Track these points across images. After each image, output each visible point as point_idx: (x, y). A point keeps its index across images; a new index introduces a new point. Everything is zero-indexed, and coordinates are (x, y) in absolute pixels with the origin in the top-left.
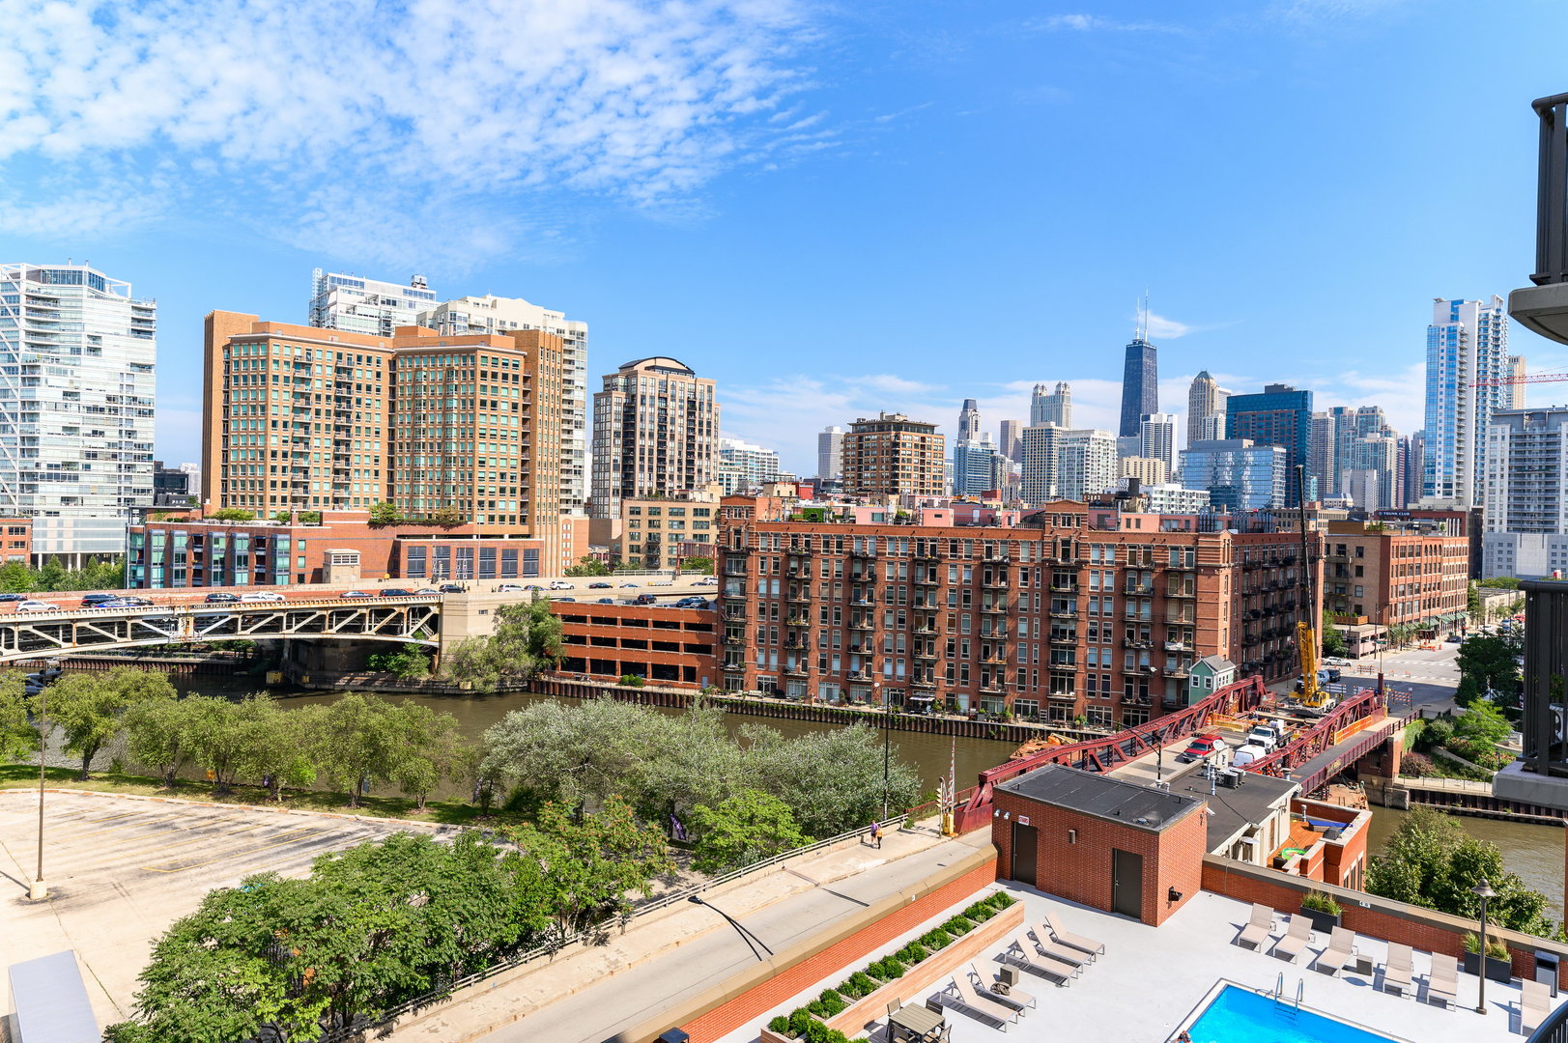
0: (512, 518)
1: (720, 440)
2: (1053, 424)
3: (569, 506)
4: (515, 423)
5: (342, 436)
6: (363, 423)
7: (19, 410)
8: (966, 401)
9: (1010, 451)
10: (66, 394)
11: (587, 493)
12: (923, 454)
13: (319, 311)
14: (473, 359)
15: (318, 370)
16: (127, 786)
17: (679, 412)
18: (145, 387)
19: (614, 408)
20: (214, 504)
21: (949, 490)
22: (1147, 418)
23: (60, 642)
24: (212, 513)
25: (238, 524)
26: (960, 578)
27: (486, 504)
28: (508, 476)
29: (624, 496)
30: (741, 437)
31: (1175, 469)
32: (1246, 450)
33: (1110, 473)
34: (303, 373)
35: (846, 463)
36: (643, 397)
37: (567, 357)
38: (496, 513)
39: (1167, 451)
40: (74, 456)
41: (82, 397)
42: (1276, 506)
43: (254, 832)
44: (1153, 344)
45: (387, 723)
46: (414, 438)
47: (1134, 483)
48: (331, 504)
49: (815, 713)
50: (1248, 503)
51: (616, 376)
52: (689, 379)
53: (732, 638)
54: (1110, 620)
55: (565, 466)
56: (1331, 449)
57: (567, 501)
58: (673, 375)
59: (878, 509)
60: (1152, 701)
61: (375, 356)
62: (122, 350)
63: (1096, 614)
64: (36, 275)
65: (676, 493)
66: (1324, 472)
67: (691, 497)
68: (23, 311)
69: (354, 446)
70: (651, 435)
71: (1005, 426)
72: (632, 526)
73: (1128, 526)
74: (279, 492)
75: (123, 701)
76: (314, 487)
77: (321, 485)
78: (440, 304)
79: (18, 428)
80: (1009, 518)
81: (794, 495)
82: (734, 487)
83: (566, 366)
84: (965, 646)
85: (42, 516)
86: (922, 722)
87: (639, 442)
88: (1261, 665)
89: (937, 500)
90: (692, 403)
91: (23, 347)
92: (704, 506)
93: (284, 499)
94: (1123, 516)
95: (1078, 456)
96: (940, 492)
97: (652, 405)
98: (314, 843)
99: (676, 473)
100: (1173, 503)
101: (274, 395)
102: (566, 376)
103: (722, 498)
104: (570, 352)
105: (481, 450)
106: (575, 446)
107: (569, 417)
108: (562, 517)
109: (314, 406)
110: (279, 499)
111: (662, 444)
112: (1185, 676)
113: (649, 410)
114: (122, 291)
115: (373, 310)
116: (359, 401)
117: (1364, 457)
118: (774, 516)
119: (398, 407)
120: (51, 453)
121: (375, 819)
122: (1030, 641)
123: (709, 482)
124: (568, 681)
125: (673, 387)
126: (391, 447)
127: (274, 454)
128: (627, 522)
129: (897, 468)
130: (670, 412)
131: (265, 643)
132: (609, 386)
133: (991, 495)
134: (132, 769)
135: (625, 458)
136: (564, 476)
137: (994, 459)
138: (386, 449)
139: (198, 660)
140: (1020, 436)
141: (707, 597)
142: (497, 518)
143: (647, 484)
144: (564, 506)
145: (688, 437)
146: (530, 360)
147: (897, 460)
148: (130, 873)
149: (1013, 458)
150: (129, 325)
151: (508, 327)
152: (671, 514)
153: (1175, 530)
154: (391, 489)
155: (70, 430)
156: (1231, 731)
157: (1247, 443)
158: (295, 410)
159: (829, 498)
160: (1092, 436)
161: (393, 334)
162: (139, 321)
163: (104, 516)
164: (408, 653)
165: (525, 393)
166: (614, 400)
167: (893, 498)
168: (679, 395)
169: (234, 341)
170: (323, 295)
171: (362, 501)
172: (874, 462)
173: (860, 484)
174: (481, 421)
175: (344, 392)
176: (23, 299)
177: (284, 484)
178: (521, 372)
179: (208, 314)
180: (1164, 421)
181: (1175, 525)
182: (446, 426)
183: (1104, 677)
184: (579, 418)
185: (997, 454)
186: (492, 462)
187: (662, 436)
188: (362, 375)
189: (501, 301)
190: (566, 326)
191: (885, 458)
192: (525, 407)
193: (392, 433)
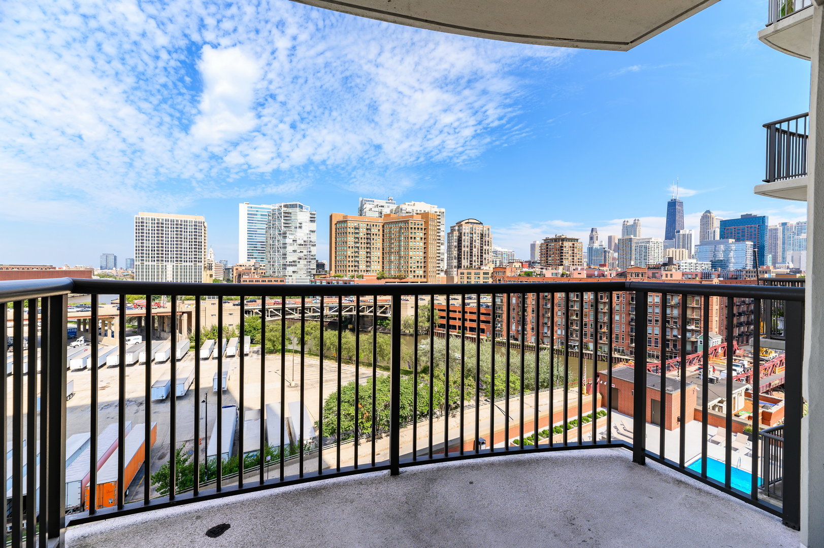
0: (421, 276)
1: (493, 247)
2: (632, 236)
3: (440, 272)
4: (422, 244)
5: (368, 250)
6: (374, 246)
7: (282, 246)
8: (592, 229)
9: (613, 248)
10: (293, 240)
11: (445, 268)
12: (573, 250)
13: (361, 211)
14: (408, 223)
15: (361, 230)
16: (313, 356)
17: (478, 238)
18: (314, 237)
19: (454, 238)
20: (333, 273)
21: (585, 264)
22: (679, 232)
23: (294, 313)
24: (333, 275)
25: (340, 278)
26: (589, 298)
27: (413, 271)
28: (420, 262)
29: (458, 268)
30: (500, 246)
31: (693, 253)
32: (731, 244)
33: (660, 256)
34: (357, 231)
35: (542, 254)
36: (464, 233)
37: (438, 221)
38: (416, 275)
39: (689, 245)
40: (296, 259)
41: (297, 241)
42: (748, 268)
43: (347, 373)
44: (681, 200)
45: (384, 341)
46: (390, 250)
47: (671, 259)
48: (366, 272)
49: (530, 347)
50: (732, 267)
51: (455, 226)
52: (481, 226)
53: (498, 318)
54: (658, 315)
55: (438, 258)
56: (780, 242)
57: (439, 270)
58: (475, 225)
59: (554, 271)
60: (679, 350)
61: (378, 224)
62: (308, 226)
63: (651, 313)
64: (286, 206)
65: (477, 267)
66: (776, 252)
67: (482, 268)
68: (283, 217)
69: (372, 253)
70: (467, 247)
71: (610, 238)
72: (461, 279)
73: (667, 277)
74: (351, 269)
75: (312, 331)
76: (360, 267)
77: (362, 267)
78: (397, 206)
79: (282, 251)
80: (611, 274)
81: (521, 267)
82: (498, 264)
83: (438, 224)
84: (592, 324)
85: (288, 277)
86: (573, 353)
87: (463, 249)
88: (736, 337)
89: (579, 268)
90: (482, 235)
91: (283, 227)
92: (487, 271)
93: (352, 271)
94: (664, 273)
95: (644, 249)
96: (581, 265)
97: (468, 236)
98: (364, 378)
99: (476, 260)
100: (692, 267)
101: (349, 238)
102: (438, 227)
103: (493, 268)
104: (439, 219)
105: (411, 253)
106: (441, 251)
107: (439, 241)
108: (437, 276)
109: (360, 241)
110: (351, 271)
111: (471, 249)
112: (696, 340)
113: (467, 238)
114: (307, 209)
115: (377, 209)
116: (373, 239)
117: (800, 245)
118: (513, 274)
119: (385, 240)
120: (290, 258)
121: (381, 372)
122: (621, 323)
123: (488, 263)
124: (440, 332)
125: (475, 229)
126: (383, 253)
127: (349, 257)
128: (459, 277)
129: (562, 256)
130: (474, 238)
131: (348, 316)
132: (453, 230)
133: (604, 265)
134: (313, 351)
135: (458, 255)
136: (438, 262)
137: (605, 252)
138: (381, 254)
139: (329, 320)
140: (617, 242)
141: (488, 304)
142: (416, 276)
143: (466, 264)
144: (438, 272)
145: (481, 247)
146: (426, 223)
147: (562, 253)
148: (315, 381)
149: (614, 251)
150: (309, 219)
151: (419, 212)
152: (475, 274)
153: (690, 278)
154: (383, 267)
155: (294, 251)
156: (719, 364)
157: (731, 241)
158: (355, 242)
159: (535, 268)
160: (651, 240)
161: (383, 217)
162: (312, 217)
163: (303, 277)
164: (389, 320)
165: (425, 234)
166: (454, 235)
167: (561, 268)
168: (477, 232)
169: (338, 222)
170: (362, 205)
171: (374, 271)
172: (553, 254)
173: (547, 262)
174: (411, 244)
175: (369, 236)
176: (283, 213)
177: (352, 266)
178: (423, 227)
179: (330, 214)
180: (687, 233)
181: (690, 276)
182: (400, 246)
183: (655, 339)
184: (442, 242)
185: (606, 249)
186: (414, 258)
187: (471, 247)
188: (374, 230)
189: (417, 203)
190: (438, 210)
191: (557, 252)
192: (425, 238)
193: (383, 249)
